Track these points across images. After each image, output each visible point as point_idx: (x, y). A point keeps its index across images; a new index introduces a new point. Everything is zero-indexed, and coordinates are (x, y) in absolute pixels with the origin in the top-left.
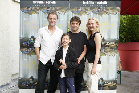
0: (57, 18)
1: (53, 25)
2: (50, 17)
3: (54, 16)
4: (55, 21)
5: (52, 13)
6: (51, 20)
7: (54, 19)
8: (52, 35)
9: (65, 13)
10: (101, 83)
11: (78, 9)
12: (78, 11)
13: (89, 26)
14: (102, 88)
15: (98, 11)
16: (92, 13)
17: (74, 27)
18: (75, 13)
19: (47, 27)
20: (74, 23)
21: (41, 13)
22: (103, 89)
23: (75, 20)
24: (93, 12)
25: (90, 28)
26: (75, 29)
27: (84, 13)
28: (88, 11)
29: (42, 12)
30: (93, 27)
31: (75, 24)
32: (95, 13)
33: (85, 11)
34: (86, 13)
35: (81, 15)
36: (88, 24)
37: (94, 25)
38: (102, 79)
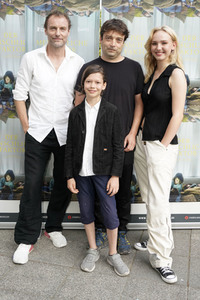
0: (70, 26)
1: (59, 43)
2: (50, 25)
3: (60, 21)
4: (64, 33)
5: (57, 14)
6: (52, 33)
7: (62, 28)
8: (57, 69)
9: (91, 13)
10: (178, 187)
11: (123, 2)
12: (123, 8)
13: (154, 47)
14: (179, 198)
15: (176, 8)
16: (159, 13)
17: (111, 48)
18: (115, 14)
19: (43, 50)
20: (111, 38)
21: (30, 12)
22: (182, 200)
23: (114, 29)
24: (162, 11)
25: (154, 54)
26: (112, 54)
27: (140, 13)
28: (148, 8)
29: (32, 9)
30: (164, 52)
31: (114, 40)
32: (168, 14)
33: (141, 9)
34: (144, 13)
35: (131, 18)
36: (151, 43)
37: (167, 47)
38: (179, 176)
